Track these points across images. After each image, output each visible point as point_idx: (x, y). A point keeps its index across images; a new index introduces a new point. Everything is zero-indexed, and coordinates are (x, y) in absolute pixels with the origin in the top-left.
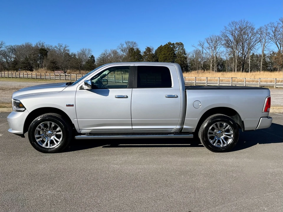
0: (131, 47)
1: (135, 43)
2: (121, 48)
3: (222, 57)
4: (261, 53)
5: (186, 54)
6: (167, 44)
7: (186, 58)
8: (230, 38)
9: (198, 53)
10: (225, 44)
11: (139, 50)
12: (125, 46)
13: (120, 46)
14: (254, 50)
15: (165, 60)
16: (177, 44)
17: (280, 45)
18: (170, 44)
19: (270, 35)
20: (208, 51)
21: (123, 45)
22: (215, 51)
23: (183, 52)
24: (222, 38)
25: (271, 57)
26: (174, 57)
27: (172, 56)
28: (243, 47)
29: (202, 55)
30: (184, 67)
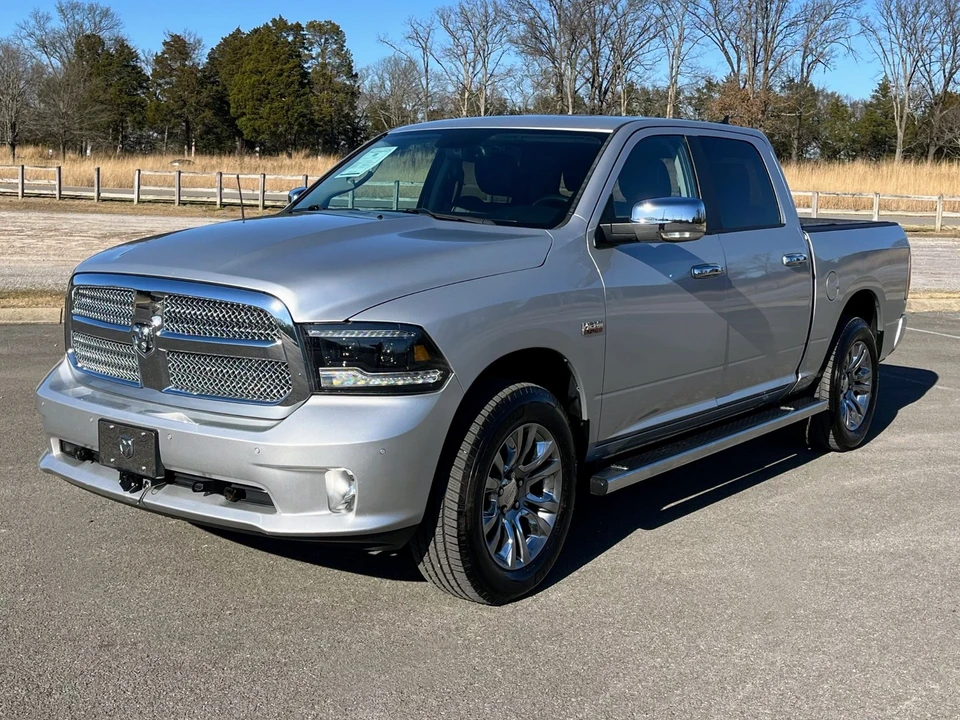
0: (88, 32)
1: (106, 14)
2: (37, 32)
3: (506, 95)
4: (663, 84)
5: (356, 75)
6: (266, 26)
7: (354, 94)
8: (544, 15)
9: (404, 72)
10: (524, 39)
11: (131, 44)
12: (57, 24)
13: (32, 22)
14: (638, 69)
16: (314, 26)
17: (737, 52)
18: (280, 24)
19: (700, 12)
20: (448, 65)
21: (48, 19)
22: (479, 66)
23: (341, 65)
24: (513, 13)
25: (700, 104)
26: (302, 85)
27: (292, 83)
28: (596, 54)
29: (424, 82)
30: (345, 132)
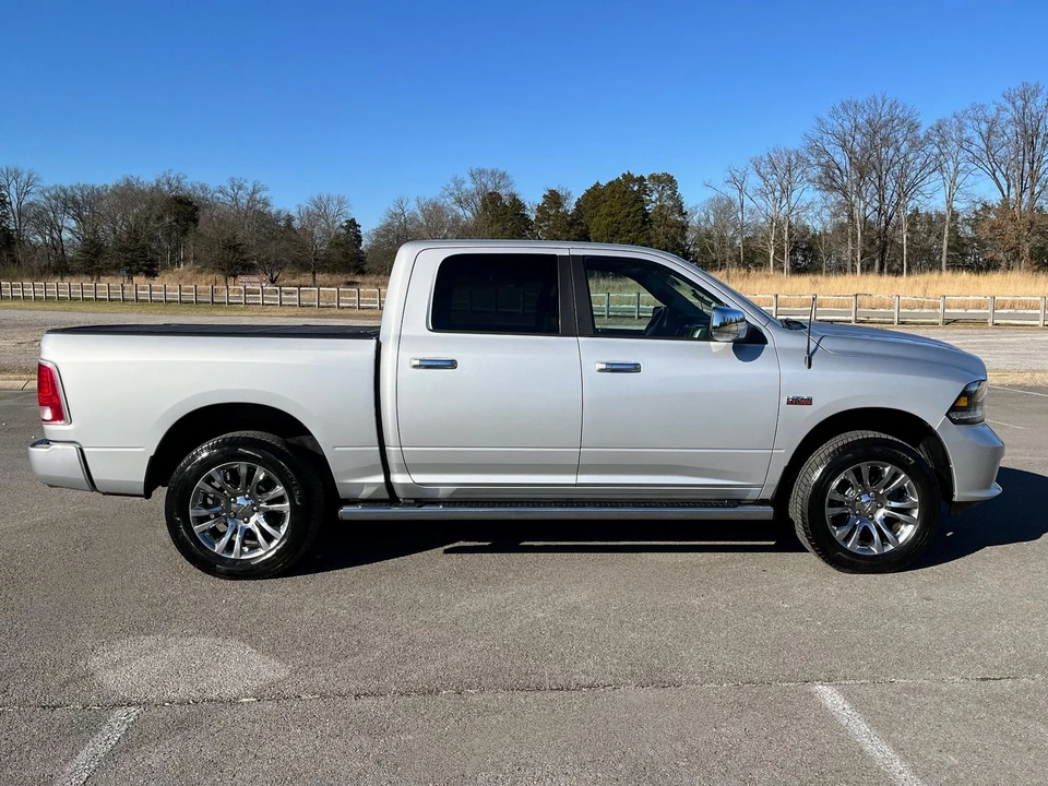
0: (491, 191)
1: (503, 176)
2: (456, 193)
3: (808, 223)
4: (943, 208)
5: (686, 213)
6: (618, 180)
7: (684, 228)
8: (838, 158)
9: (724, 209)
10: (820, 178)
11: (520, 198)
12: (469, 186)
13: (452, 185)
14: (920, 197)
15: (613, 236)
16: (655, 178)
17: (1008, 180)
18: (628, 178)
19: (974, 148)
20: (761, 202)
21: (463, 182)
22: (784, 201)
23: (674, 206)
24: (811, 158)
25: (976, 223)
26: (644, 223)
27: (637, 222)
28: (881, 188)
29: (740, 216)
